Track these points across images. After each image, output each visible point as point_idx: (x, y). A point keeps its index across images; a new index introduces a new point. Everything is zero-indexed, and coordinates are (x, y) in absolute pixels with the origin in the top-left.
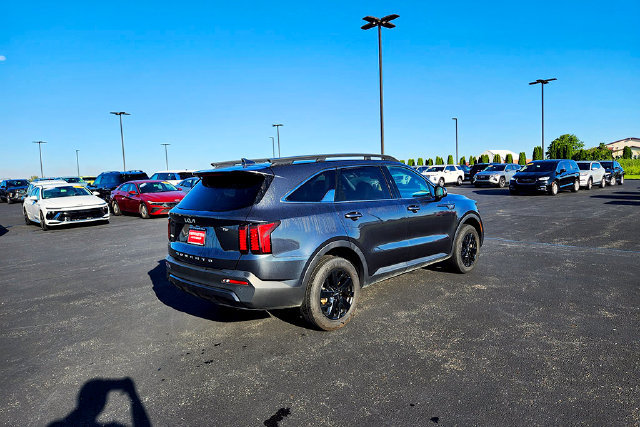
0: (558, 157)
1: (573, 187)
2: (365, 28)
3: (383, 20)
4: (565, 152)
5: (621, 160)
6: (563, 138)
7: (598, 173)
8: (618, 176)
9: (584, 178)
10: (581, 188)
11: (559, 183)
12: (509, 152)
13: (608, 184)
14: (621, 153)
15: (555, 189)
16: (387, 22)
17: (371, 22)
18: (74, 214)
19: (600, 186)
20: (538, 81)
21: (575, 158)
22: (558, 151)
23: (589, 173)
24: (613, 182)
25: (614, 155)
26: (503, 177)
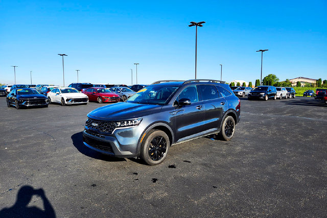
0: (267, 85)
1: (274, 98)
2: (190, 26)
3: (198, 23)
4: (270, 83)
5: (296, 87)
6: (269, 76)
7: (284, 93)
8: (293, 94)
9: (279, 94)
10: (277, 98)
11: (268, 96)
12: (244, 82)
13: (288, 98)
14: (296, 84)
15: (267, 98)
16: (200, 24)
17: (193, 24)
18: (76, 100)
19: (285, 98)
20: (260, 50)
21: (275, 85)
22: (267, 82)
23: (281, 92)
24: (291, 97)
25: (293, 85)
26: (244, 93)
